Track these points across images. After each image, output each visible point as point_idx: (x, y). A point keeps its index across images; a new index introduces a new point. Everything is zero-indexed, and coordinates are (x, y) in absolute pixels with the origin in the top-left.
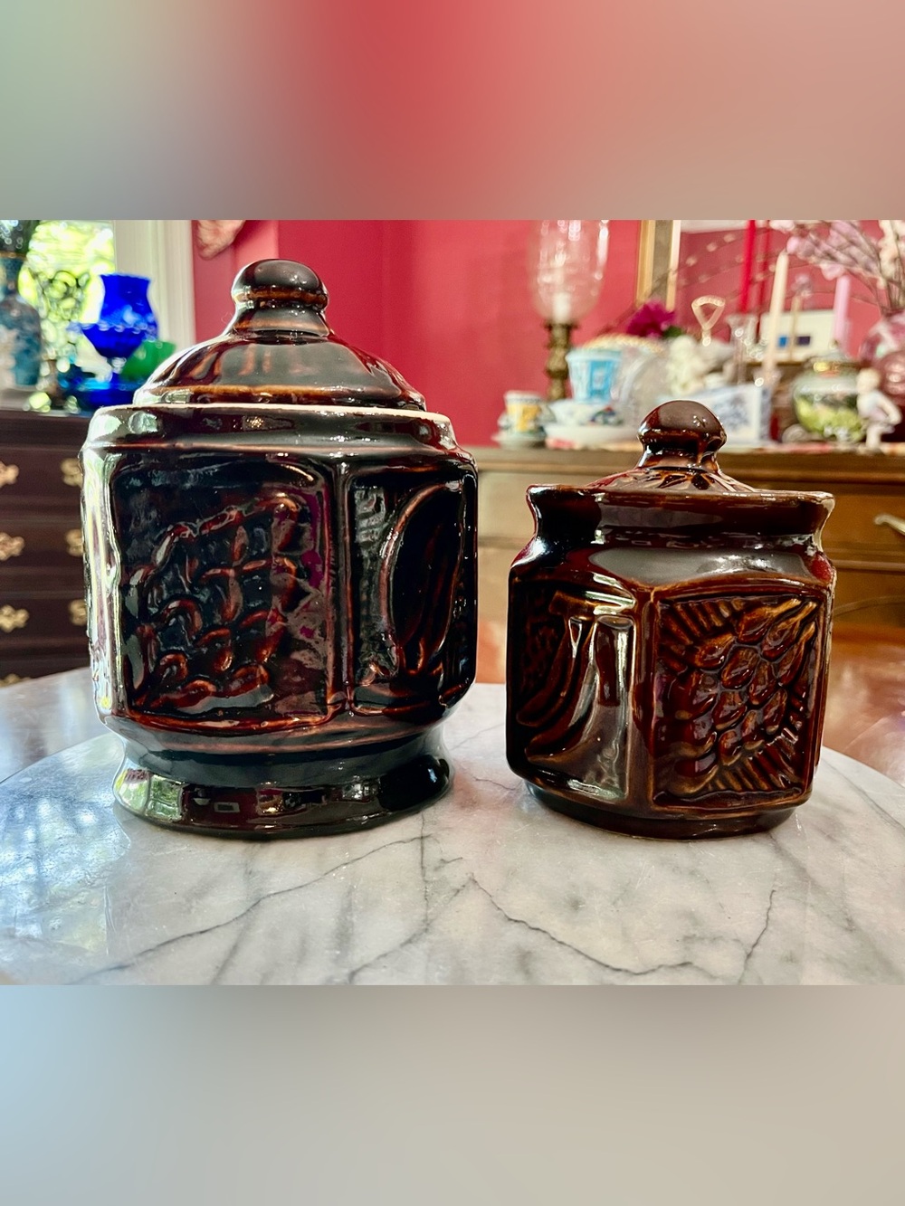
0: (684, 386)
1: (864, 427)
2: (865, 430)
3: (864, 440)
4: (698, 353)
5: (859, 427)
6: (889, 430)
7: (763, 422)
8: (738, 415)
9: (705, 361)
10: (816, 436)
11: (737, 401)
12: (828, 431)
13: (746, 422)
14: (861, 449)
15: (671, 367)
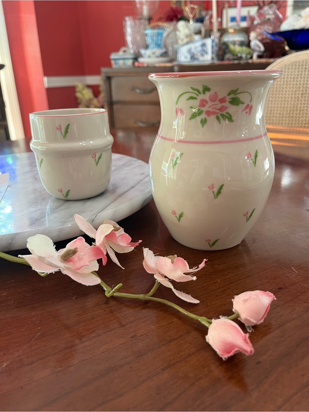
0: (182, 40)
1: (251, 53)
2: (252, 54)
3: (252, 58)
4: (187, 27)
5: (250, 53)
6: (260, 54)
7: (213, 53)
8: (204, 51)
9: (190, 30)
10: (235, 57)
11: (204, 45)
12: (239, 55)
13: (207, 53)
14: (250, 61)
15: (178, 33)
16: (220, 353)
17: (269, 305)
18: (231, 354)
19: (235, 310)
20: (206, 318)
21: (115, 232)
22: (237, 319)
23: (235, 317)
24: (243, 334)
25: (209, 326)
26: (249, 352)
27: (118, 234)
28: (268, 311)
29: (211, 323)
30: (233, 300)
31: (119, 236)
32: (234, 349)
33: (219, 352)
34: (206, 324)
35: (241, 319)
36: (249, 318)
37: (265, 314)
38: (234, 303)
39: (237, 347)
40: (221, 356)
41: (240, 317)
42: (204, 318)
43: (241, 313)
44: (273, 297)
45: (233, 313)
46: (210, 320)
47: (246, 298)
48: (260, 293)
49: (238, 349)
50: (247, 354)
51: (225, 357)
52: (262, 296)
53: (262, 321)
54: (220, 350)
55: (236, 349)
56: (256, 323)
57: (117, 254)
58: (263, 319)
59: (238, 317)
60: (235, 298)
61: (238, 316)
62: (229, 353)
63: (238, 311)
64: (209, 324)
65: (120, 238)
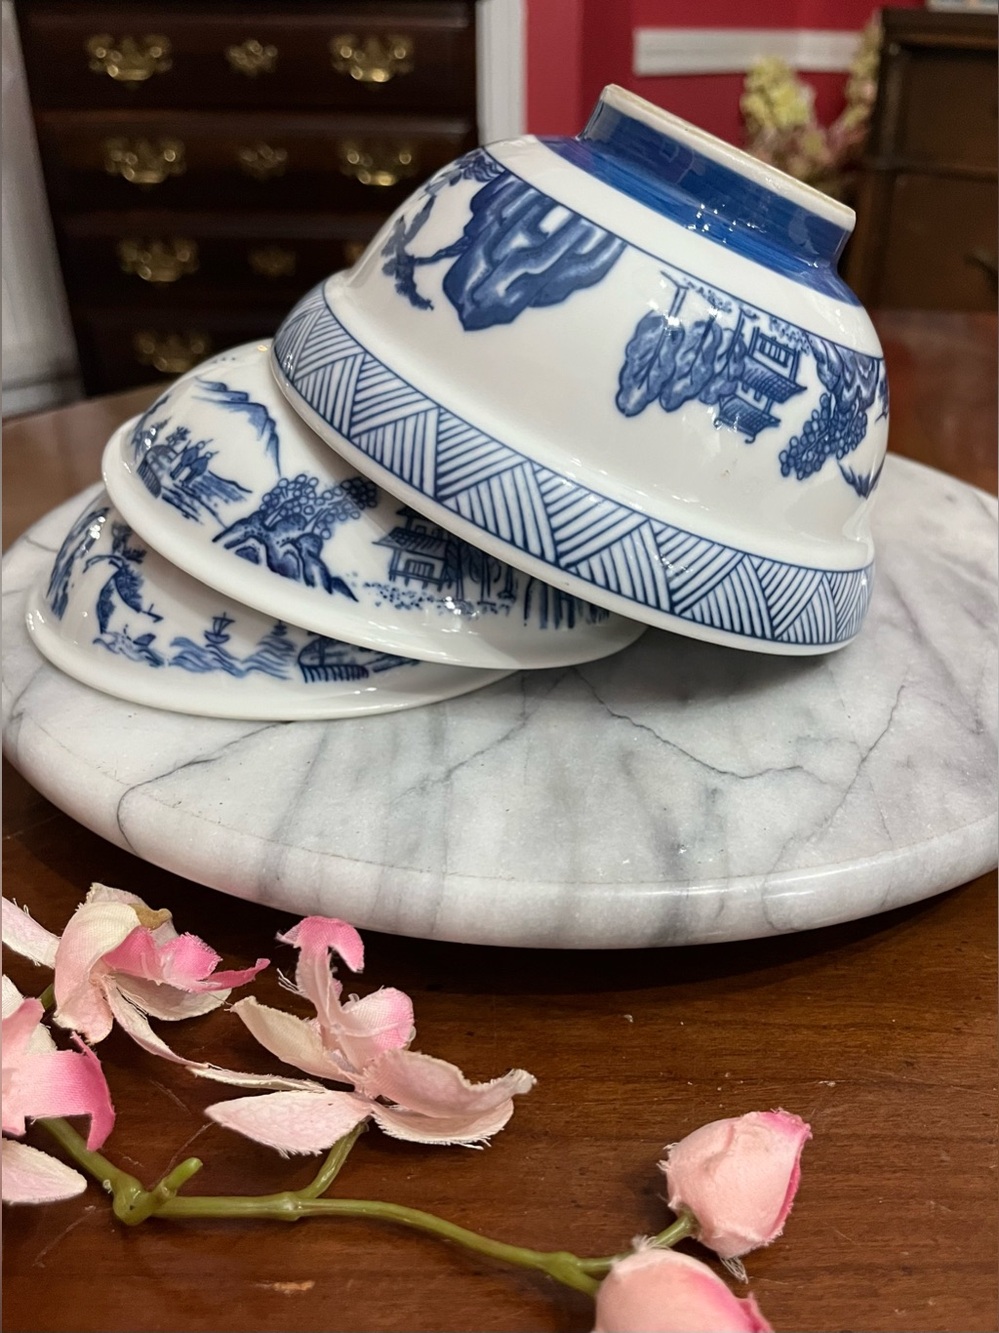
17: (795, 1165)
19: (676, 1204)
23: (682, 1231)
24: (735, 1300)
25: (597, 1290)
28: (795, 1190)
29: (602, 1275)
30: (663, 1164)
34: (585, 1285)
36: (736, 1229)
37: (786, 1200)
38: (668, 1176)
41: (702, 1230)
43: (703, 1213)
44: (802, 1132)
45: (674, 1216)
46: (595, 1265)
47: (715, 1149)
48: (760, 1123)
52: (769, 1131)
53: (778, 1232)
58: (782, 1224)
59: (695, 1230)
60: (670, 1154)
63: (693, 1207)
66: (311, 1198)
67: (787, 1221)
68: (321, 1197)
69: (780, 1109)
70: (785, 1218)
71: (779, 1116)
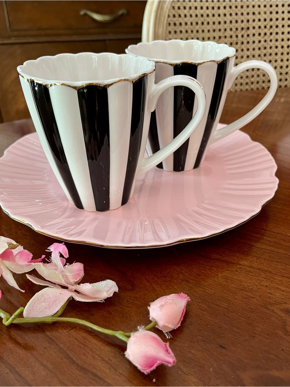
16: (141, 368)
17: (184, 308)
18: (154, 367)
19: (152, 318)
20: (122, 332)
21: (12, 250)
22: (155, 327)
23: (153, 325)
24: (163, 343)
25: (128, 340)
26: (172, 362)
27: (15, 252)
28: (184, 314)
29: (129, 337)
30: (149, 308)
31: (17, 254)
32: (157, 362)
33: (139, 367)
34: (124, 339)
35: (159, 327)
36: (167, 324)
37: (181, 317)
38: (150, 311)
39: (160, 360)
40: (142, 371)
41: (158, 325)
42: (120, 332)
43: (158, 320)
44: (187, 299)
45: (151, 322)
46: (127, 334)
47: (163, 303)
48: (175, 297)
49: (161, 362)
50: (170, 365)
51: (147, 371)
52: (177, 299)
53: (179, 325)
54: (141, 365)
55: (158, 362)
56: (173, 328)
57: (14, 275)
58: (180, 323)
59: (156, 325)
60: (151, 305)
61: (156, 323)
62: (151, 367)
63: (156, 319)
64: (128, 338)
65: (18, 256)
66: (56, 317)
67: (181, 323)
68: (59, 317)
69: (182, 293)
70: (181, 321)
71: (181, 295)
